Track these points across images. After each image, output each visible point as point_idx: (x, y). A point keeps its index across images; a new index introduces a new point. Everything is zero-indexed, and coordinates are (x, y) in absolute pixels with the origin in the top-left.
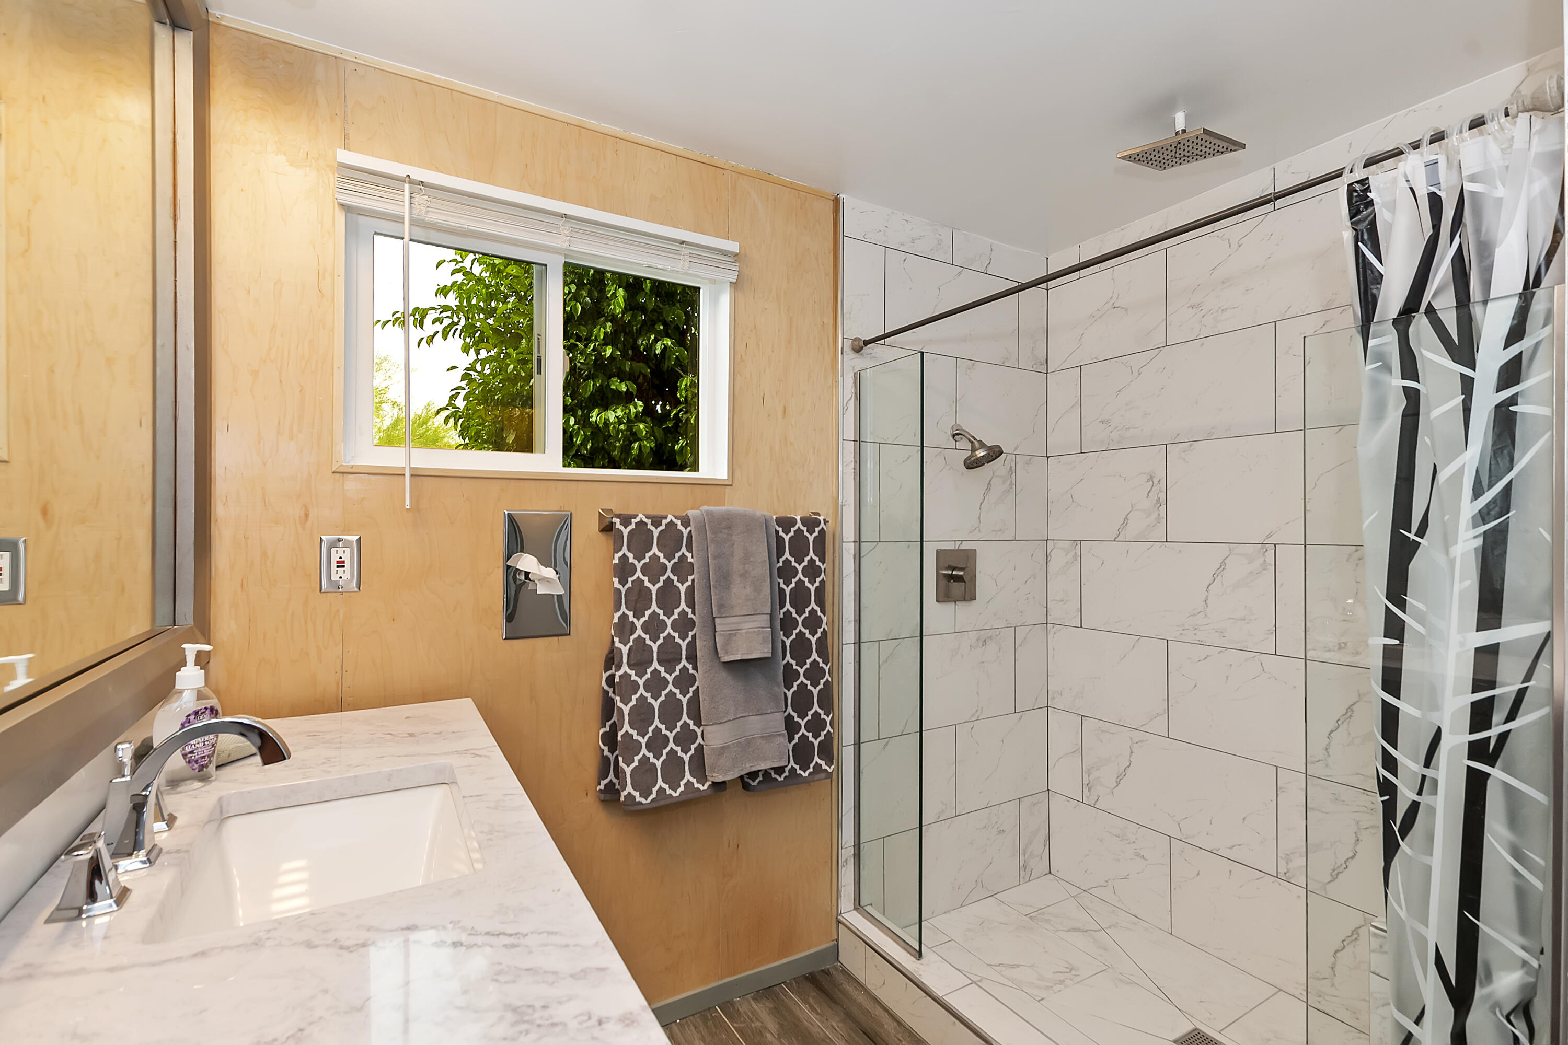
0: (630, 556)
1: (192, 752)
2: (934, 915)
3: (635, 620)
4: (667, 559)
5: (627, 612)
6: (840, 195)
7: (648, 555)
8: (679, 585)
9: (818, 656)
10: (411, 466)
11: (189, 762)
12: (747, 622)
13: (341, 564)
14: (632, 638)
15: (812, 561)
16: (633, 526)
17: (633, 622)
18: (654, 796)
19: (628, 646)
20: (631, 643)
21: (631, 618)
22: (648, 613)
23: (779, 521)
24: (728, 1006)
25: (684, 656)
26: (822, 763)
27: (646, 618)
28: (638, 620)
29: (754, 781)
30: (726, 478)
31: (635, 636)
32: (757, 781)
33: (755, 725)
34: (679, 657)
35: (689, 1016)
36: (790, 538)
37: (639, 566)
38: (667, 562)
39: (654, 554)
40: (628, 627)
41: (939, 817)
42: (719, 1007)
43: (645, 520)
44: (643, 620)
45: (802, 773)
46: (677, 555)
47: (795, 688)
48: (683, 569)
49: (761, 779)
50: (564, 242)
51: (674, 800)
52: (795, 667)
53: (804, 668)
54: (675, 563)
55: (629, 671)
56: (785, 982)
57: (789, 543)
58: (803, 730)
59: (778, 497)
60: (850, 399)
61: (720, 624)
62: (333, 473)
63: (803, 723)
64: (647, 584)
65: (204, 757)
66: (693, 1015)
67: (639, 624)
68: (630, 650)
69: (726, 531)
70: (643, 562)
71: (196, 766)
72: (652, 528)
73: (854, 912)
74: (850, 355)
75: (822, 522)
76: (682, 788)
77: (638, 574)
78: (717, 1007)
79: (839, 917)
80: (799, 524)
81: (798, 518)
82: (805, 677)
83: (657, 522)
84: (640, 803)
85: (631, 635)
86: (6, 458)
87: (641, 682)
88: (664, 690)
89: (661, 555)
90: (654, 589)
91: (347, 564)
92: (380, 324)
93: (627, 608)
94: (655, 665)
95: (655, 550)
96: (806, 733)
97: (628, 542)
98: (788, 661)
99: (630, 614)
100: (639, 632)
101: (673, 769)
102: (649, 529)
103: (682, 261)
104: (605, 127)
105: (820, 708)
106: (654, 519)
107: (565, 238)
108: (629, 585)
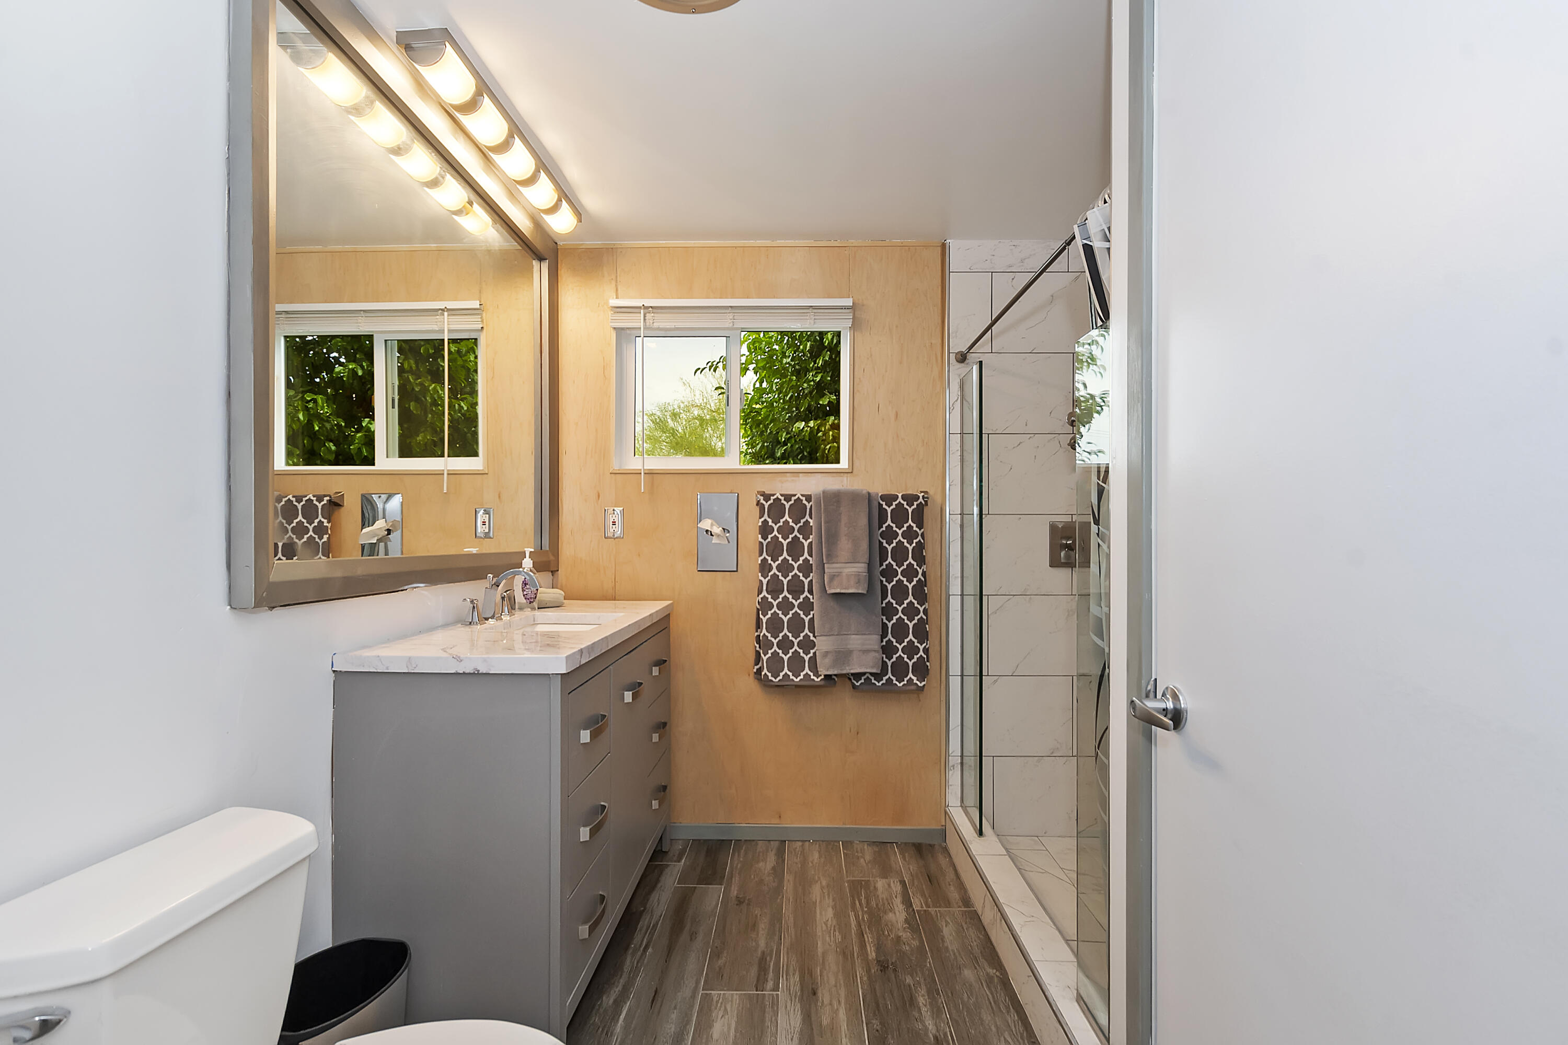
0: (770, 521)
1: (526, 595)
2: (1046, 835)
3: (772, 563)
4: (795, 523)
5: (767, 557)
6: (947, 241)
7: (782, 521)
8: (803, 541)
9: (914, 599)
10: (645, 468)
11: (526, 599)
12: (848, 567)
13: (614, 523)
14: (770, 574)
15: (910, 527)
16: (772, 501)
17: (770, 564)
18: (780, 677)
19: (767, 579)
20: (769, 578)
21: (770, 561)
22: (780, 559)
23: (883, 497)
24: (847, 844)
25: (806, 589)
26: (914, 678)
27: (779, 562)
28: (774, 562)
29: (857, 682)
30: (847, 467)
31: (771, 573)
32: (860, 682)
33: (855, 641)
34: (802, 589)
35: (820, 841)
36: (892, 510)
37: (776, 528)
38: (794, 525)
39: (786, 520)
40: (768, 567)
41: (1053, 753)
42: (842, 843)
43: (780, 497)
44: (777, 563)
45: (897, 683)
46: (802, 521)
47: (894, 621)
48: (805, 530)
49: (863, 681)
50: (730, 323)
51: (795, 684)
52: (895, 605)
53: (902, 606)
54: (800, 526)
55: (767, 595)
56: (897, 843)
57: (891, 513)
58: (900, 652)
59: (891, 480)
60: (956, 401)
61: (828, 568)
62: (611, 473)
63: (900, 647)
64: (781, 539)
65: (531, 598)
66: (823, 841)
67: (774, 565)
68: (768, 582)
69: (835, 504)
70: (778, 525)
71: (528, 601)
72: (785, 503)
73: (960, 808)
74: (955, 366)
75: (921, 497)
76: (802, 677)
77: (775, 533)
78: (841, 842)
79: (947, 809)
80: (900, 499)
81: (900, 495)
82: (902, 613)
83: (788, 498)
84: (771, 681)
85: (770, 572)
86: (487, 472)
87: (775, 603)
88: (792, 610)
89: (790, 521)
90: (785, 543)
91: (617, 523)
92: (699, 371)
93: (767, 554)
94: (785, 593)
95: (787, 517)
96: (902, 655)
97: (768, 512)
98: (889, 601)
99: (769, 559)
100: (775, 571)
101: (796, 664)
102: (783, 504)
103: (808, 321)
104: (759, 243)
105: (914, 637)
106: (786, 497)
107: (730, 321)
108: (769, 539)
